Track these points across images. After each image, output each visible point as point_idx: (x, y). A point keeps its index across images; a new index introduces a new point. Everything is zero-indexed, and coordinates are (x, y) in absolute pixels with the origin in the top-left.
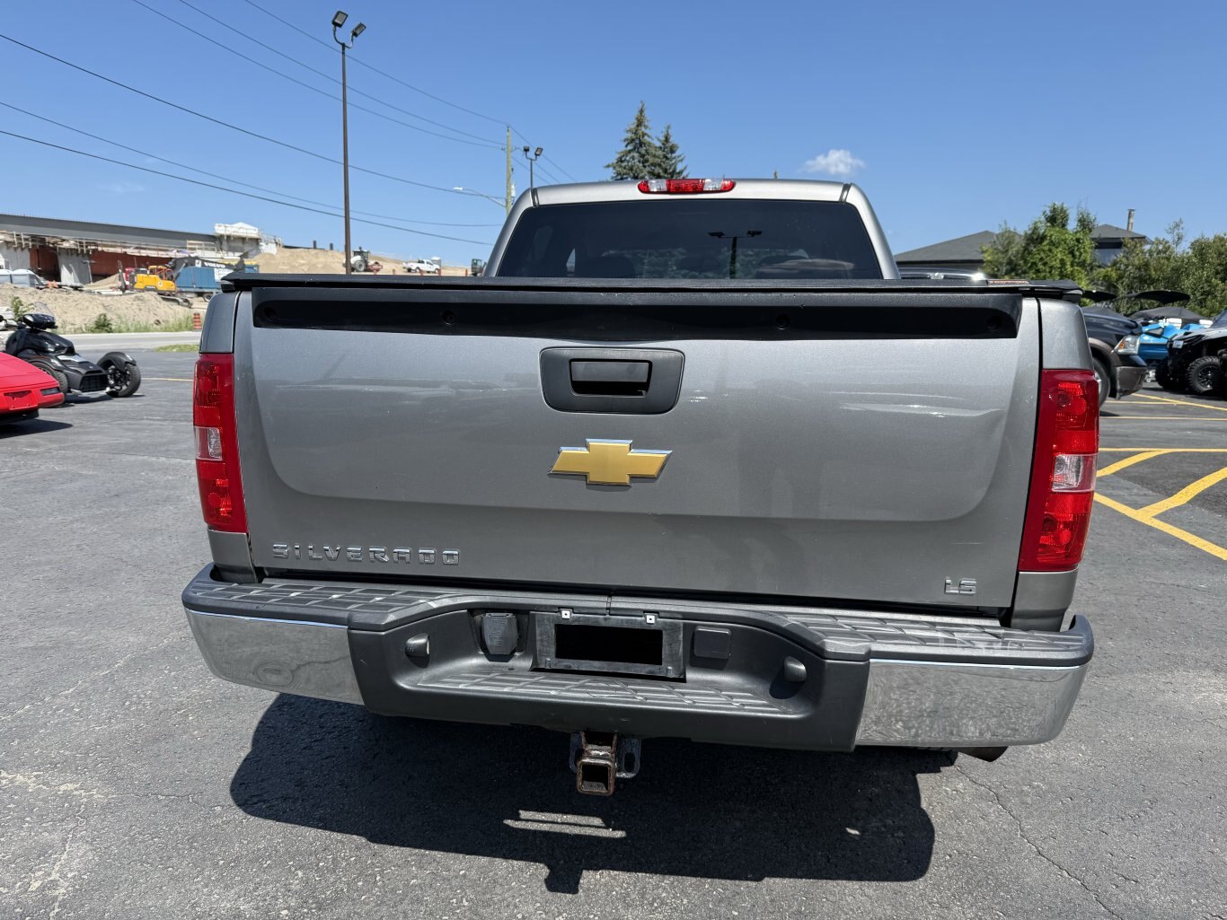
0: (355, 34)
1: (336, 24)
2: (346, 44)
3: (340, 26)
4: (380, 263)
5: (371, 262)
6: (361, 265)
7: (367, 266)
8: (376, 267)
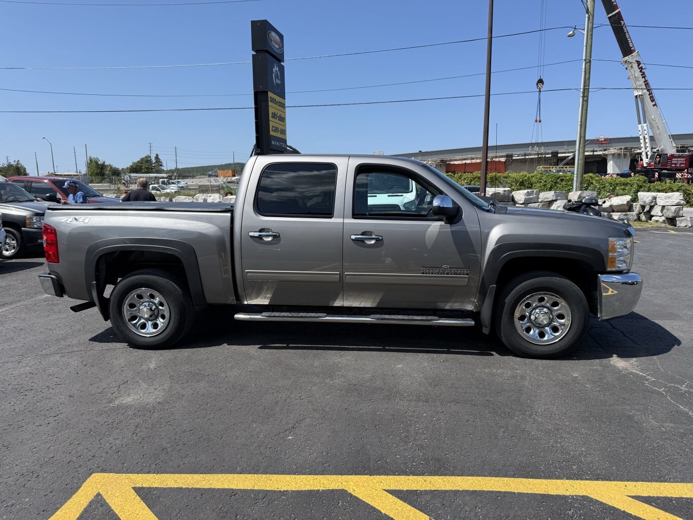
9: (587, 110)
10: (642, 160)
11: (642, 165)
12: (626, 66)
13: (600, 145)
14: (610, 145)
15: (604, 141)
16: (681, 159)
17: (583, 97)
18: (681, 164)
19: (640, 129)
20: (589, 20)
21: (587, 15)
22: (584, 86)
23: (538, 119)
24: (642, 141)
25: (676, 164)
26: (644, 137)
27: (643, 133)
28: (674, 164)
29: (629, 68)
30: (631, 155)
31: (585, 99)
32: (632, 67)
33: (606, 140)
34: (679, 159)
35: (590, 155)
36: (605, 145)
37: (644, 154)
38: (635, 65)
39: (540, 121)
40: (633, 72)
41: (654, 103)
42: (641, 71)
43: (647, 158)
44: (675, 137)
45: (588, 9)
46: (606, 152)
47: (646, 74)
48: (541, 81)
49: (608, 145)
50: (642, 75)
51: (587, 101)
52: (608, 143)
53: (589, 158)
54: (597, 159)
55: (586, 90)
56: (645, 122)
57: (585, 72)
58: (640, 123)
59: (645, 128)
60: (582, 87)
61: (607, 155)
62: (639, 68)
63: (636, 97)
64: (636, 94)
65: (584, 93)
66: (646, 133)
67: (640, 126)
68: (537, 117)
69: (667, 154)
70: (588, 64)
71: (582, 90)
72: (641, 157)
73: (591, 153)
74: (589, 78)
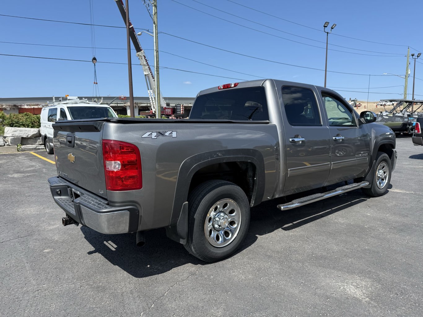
0: (332, 28)
1: (325, 27)
2: (329, 32)
3: (326, 27)
4: (361, 104)
5: (357, 104)
6: (353, 105)
7: (356, 105)
8: (359, 105)
9: (159, 79)
10: (151, 109)
11: (152, 112)
12: (139, 57)
13: (123, 101)
14: (127, 101)
15: (124, 98)
16: (169, 110)
17: (157, 71)
18: (169, 112)
19: (149, 93)
20: (155, 28)
21: (154, 25)
22: (157, 65)
23: (96, 82)
24: (151, 99)
25: (167, 112)
26: (152, 98)
27: (151, 95)
28: (166, 112)
29: (141, 59)
30: (138, 107)
31: (158, 72)
32: (142, 58)
33: (125, 98)
34: (168, 110)
35: (115, 106)
36: (124, 101)
37: (152, 106)
38: (143, 58)
39: (97, 84)
40: (142, 61)
41: (154, 80)
42: (146, 62)
43: (154, 109)
44: (165, 99)
45: (154, 22)
46: (126, 105)
47: (149, 64)
48: (94, 59)
49: (126, 101)
50: (147, 64)
51: (159, 73)
52: (126, 100)
53: (115, 108)
54: (120, 108)
55: (158, 68)
56: (151, 89)
57: (156, 57)
58: (148, 90)
59: (152, 92)
60: (156, 65)
61: (126, 106)
62: (145, 60)
63: (145, 75)
64: (145, 74)
65: (157, 69)
66: (152, 95)
67: (149, 91)
68: (94, 81)
69: (163, 107)
70: (157, 53)
71: (156, 67)
72: (151, 108)
73: (116, 105)
74: (158, 61)
